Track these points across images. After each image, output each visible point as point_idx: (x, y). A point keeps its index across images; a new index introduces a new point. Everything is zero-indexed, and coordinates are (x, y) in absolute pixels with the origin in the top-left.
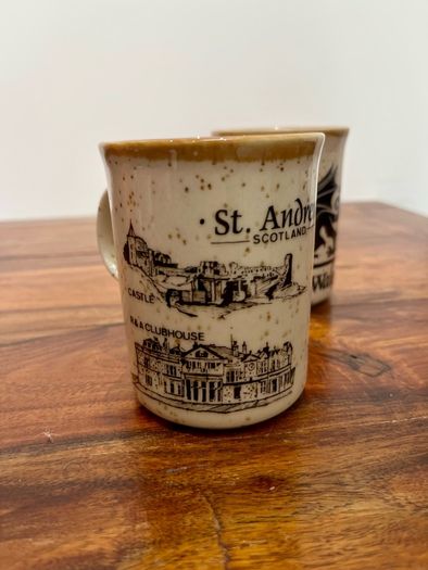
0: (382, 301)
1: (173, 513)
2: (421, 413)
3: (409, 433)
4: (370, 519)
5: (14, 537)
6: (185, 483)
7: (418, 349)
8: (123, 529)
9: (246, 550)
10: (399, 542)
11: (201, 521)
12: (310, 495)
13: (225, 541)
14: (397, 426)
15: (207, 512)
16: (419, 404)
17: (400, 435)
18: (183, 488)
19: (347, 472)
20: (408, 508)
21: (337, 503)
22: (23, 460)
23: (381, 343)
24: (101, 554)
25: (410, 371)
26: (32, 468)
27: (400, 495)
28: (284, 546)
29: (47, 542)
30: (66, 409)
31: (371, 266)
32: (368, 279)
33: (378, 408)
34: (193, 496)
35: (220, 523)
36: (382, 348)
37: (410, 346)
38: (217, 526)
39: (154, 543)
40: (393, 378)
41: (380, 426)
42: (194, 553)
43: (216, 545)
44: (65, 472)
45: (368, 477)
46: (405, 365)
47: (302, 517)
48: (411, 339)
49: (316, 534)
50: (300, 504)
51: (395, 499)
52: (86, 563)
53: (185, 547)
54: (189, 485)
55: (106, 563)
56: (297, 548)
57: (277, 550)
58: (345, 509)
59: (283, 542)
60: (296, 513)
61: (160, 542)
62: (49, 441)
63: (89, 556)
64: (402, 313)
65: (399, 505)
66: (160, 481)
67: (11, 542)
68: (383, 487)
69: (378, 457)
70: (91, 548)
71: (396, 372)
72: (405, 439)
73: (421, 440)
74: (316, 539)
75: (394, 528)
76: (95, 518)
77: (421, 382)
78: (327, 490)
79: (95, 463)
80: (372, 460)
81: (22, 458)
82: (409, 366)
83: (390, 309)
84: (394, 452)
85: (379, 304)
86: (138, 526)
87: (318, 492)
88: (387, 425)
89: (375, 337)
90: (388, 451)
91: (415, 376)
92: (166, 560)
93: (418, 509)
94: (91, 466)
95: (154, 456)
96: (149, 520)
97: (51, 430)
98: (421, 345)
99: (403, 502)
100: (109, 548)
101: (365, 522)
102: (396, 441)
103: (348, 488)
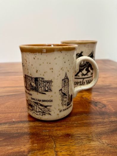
0: (106, 87)
1: (44, 142)
2: (112, 119)
3: (108, 124)
4: (95, 147)
5: (3, 146)
6: (47, 135)
7: (114, 101)
8: (30, 145)
9: (61, 153)
10: (102, 153)
11: (50, 145)
12: (80, 139)
13: (56, 150)
14: (105, 122)
15: (52, 142)
16: (112, 116)
17: (106, 125)
18: (47, 136)
19: (90, 134)
20: (106, 144)
21: (86, 142)
23: (104, 99)
24: (24, 152)
25: (111, 107)
26: (9, 129)
27: (104, 141)
28: (71, 153)
29: (11, 148)
30: (19, 113)
31: (104, 78)
32: (103, 81)
33: (101, 117)
34: (49, 138)
36: (104, 100)
37: (112, 100)
38: (54, 146)
39: (38, 150)
40: (106, 109)
41: (101, 122)
42: (48, 153)
43: (54, 151)
44: (17, 130)
45: (96, 136)
46: (110, 105)
47: (77, 145)
48: (113, 98)
49: (80, 150)
50: (77, 142)
51: (102, 142)
52: (20, 154)
53: (46, 151)
54: (48, 135)
55: (25, 154)
56: (75, 153)
57: (69, 153)
58: (88, 144)
59: (71, 151)
60: (75, 144)
61: (39, 149)
62: (14, 122)
63: (21, 152)
64: (111, 91)
65: (103, 143)
66: (41, 134)
67: (2, 147)
68: (100, 138)
69: (99, 130)
70: (22, 150)
71: (107, 107)
72: (107, 126)
73: (112, 126)
74: (80, 151)
75: (101, 149)
76: (24, 142)
77: (114, 110)
78: (84, 139)
79: (25, 128)
80: (97, 131)
81: (7, 126)
82: (111, 106)
83: (108, 90)
84: (104, 129)
85: (105, 88)
86: (34, 145)
87: (82, 139)
88: (103, 122)
89: (102, 97)
90: (102, 129)
91: (112, 109)
92: (40, 154)
93: (108, 145)
94: (24, 129)
95: (40, 127)
96: (37, 144)
97: (14, 119)
98: (115, 100)
99: (104, 143)
100: (26, 150)
101: (94, 147)
102: (105, 126)
103: (90, 138)
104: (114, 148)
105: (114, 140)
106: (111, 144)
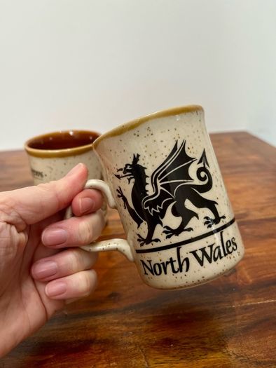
1: (127, 358)
2: (247, 301)
3: (240, 314)
6: (132, 341)
7: (252, 257)
11: (139, 362)
12: (189, 349)
14: (234, 309)
15: (142, 358)
16: (247, 296)
17: (235, 315)
18: (131, 344)
19: (207, 337)
20: (233, 356)
21: (201, 354)
22: (56, 328)
25: (246, 273)
26: (60, 332)
27: (230, 350)
33: (226, 298)
34: (135, 349)
35: (148, 364)
37: (248, 256)
38: (146, 365)
40: (236, 278)
41: (226, 309)
44: (76, 334)
45: (217, 340)
46: (244, 268)
48: (250, 250)
50: (184, 354)
51: (227, 352)
54: (134, 343)
58: (204, 357)
60: (182, 359)
62: (66, 315)
65: (229, 355)
66: (120, 340)
68: (223, 345)
69: (223, 328)
71: (239, 274)
73: (245, 318)
76: (92, 360)
77: (251, 281)
78: (197, 347)
79: (89, 330)
80: (220, 330)
81: (55, 326)
82: (246, 270)
83: (242, 227)
84: (231, 325)
86: (111, 364)
87: (192, 348)
88: (229, 309)
90: (227, 324)
91: (248, 277)
93: (237, 357)
94: (87, 331)
95: (117, 326)
96: (116, 361)
97: (67, 310)
98: (254, 255)
99: (231, 354)
101: (213, 364)
102: (233, 318)
103: (207, 346)
104: (248, 363)
105: (248, 348)
106: (242, 356)
